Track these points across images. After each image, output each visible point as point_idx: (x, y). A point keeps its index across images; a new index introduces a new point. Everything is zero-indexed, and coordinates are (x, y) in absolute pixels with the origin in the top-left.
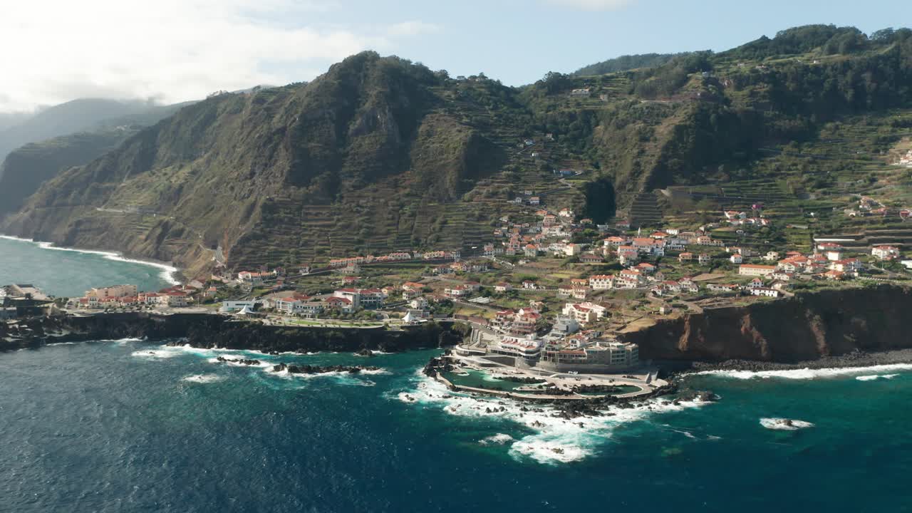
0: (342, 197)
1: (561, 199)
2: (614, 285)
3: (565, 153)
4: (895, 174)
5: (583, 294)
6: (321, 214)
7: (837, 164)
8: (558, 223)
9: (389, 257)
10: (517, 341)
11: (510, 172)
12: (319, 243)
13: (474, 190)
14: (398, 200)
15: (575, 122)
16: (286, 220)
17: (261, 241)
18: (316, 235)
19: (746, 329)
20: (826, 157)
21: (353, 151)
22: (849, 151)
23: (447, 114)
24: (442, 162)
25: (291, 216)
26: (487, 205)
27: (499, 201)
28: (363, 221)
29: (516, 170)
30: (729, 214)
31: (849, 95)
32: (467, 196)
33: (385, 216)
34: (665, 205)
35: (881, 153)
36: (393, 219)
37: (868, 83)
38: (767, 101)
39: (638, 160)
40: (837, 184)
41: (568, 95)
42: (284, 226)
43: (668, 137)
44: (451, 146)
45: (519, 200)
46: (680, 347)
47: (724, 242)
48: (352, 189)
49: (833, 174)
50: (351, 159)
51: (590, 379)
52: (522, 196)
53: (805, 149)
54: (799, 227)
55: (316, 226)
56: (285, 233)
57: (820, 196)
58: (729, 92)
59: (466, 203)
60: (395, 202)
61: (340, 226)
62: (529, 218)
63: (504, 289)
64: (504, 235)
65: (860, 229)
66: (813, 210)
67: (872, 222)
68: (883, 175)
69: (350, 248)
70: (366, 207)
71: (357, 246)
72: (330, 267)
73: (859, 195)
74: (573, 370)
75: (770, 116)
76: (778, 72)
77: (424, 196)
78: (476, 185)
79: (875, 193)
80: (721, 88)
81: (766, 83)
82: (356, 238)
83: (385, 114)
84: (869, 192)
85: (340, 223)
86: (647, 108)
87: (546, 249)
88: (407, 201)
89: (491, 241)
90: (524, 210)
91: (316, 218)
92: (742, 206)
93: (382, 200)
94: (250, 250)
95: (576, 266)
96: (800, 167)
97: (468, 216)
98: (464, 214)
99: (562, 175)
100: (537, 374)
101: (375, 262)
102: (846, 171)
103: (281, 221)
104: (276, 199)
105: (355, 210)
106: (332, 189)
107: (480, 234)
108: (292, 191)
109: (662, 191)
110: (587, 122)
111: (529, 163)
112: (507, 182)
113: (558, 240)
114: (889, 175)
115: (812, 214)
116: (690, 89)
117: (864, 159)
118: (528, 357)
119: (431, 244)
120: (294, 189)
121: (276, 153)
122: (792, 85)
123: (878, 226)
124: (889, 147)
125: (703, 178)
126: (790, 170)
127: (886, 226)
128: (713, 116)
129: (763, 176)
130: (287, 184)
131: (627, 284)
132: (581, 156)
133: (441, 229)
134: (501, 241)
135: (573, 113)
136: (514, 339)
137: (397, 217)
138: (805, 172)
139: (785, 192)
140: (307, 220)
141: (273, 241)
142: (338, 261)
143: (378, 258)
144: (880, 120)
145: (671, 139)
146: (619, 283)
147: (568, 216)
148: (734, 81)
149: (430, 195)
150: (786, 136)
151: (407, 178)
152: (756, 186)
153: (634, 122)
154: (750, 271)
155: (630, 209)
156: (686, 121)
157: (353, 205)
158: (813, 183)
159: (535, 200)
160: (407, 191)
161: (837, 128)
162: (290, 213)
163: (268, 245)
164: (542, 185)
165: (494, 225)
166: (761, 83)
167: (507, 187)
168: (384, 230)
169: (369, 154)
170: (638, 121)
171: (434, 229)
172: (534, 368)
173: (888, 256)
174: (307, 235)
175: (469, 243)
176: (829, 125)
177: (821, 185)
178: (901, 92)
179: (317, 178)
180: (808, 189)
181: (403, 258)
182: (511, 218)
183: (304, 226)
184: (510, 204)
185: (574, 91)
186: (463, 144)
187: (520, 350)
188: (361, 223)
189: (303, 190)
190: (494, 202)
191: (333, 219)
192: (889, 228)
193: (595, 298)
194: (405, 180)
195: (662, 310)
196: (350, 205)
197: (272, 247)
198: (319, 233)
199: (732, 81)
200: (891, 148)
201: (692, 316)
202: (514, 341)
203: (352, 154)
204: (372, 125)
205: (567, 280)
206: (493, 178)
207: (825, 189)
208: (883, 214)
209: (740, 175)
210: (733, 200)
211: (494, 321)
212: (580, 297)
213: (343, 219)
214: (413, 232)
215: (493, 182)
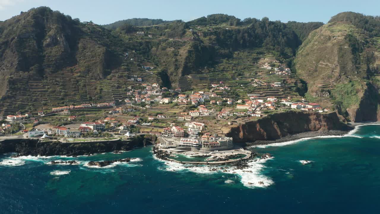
0: (47, 77)
1: (151, 79)
2: (199, 114)
3: (143, 59)
4: (264, 71)
5: (189, 118)
6: (39, 85)
7: (242, 67)
8: (153, 89)
9: (81, 106)
10: (187, 140)
11: (126, 67)
12: (43, 100)
13: (111, 74)
14: (75, 78)
15: (142, 46)
16: (22, 88)
17: (13, 99)
18: (40, 96)
19: (259, 129)
20: (238, 64)
21: (48, 55)
22: (244, 62)
23: (90, 39)
24: (94, 61)
25: (24, 86)
26: (119, 81)
27: (124, 80)
28: (61, 89)
29: (127, 66)
30: (214, 85)
31: (241, 42)
32: (109, 77)
33: (71, 86)
34: (191, 82)
35: (256, 63)
36: (75, 88)
37: (246, 37)
38: (216, 42)
39: (176, 63)
40: (244, 74)
41: (135, 34)
42: (22, 91)
43: (186, 54)
44: (97, 54)
45: (133, 79)
46: (240, 137)
47: (221, 96)
48: (51, 73)
49: (242, 71)
50: (47, 58)
51: (224, 153)
52: (133, 77)
53: (231, 61)
54: (240, 90)
55: (38, 91)
56: (23, 95)
57: (240, 79)
58: (202, 38)
59: (109, 81)
60: (74, 80)
61: (50, 91)
62: (140, 87)
63: (153, 118)
64: (132, 95)
65: (260, 91)
66: (242, 84)
67: (264, 89)
68: (259, 72)
69: (59, 102)
70: (61, 82)
71: (62, 101)
72: (54, 112)
73: (253, 79)
74: (216, 150)
75: (217, 48)
76: (217, 32)
77: (87, 77)
78: (111, 72)
79: (259, 78)
80: (198, 36)
81: (214, 35)
82: (60, 97)
83: (61, 37)
84: (256, 77)
85: (50, 90)
86: (174, 42)
87: (153, 101)
88: (80, 79)
89: (127, 98)
90: (136, 84)
91: (36, 87)
92: (216, 82)
93: (68, 79)
94: (8, 104)
95: (178, 107)
96: (231, 68)
97: (112, 87)
98: (110, 85)
99: (146, 69)
100: (204, 153)
101: (75, 109)
102: (246, 70)
103: (20, 89)
104: (14, 78)
105: (55, 83)
106: (41, 73)
107: (120, 94)
108: (21, 73)
109: (188, 76)
110: (148, 46)
111: (131, 63)
112: (125, 71)
113: (157, 96)
114: (262, 71)
115: (242, 85)
116: (188, 35)
117: (251, 65)
118: (196, 147)
119: (98, 100)
120: (22, 72)
121: (4, 54)
122: (223, 37)
123: (266, 90)
124: (257, 61)
125: (201, 71)
126: (228, 69)
127: (269, 90)
128: (199, 47)
129: (220, 71)
130: (17, 70)
131: (205, 114)
132: (150, 61)
133: (101, 93)
134: (132, 98)
135: (141, 42)
136: (186, 139)
137: (77, 86)
138: (233, 70)
139: (229, 77)
140: (32, 89)
141: (19, 99)
142: (57, 108)
143: (76, 107)
144: (252, 52)
145: (187, 55)
146: (201, 113)
147: (157, 86)
148: (203, 34)
149: (90, 76)
150: (224, 56)
151: (77, 68)
152: (219, 75)
153: (170, 48)
154: (241, 107)
155: (178, 84)
156: (191, 48)
157: (54, 81)
158: (237, 74)
159: (140, 79)
160: (79, 74)
161: (239, 54)
162: (23, 85)
163: (16, 101)
164: (140, 73)
165: (126, 90)
166: (212, 35)
167: (126, 73)
168: (73, 93)
169: (56, 56)
170: (171, 48)
171: (97, 92)
172: (200, 151)
173: (274, 101)
174: (35, 96)
175: (117, 99)
176: (236, 52)
177: (240, 75)
178: (257, 41)
179: (32, 67)
180: (236, 76)
181: (88, 106)
182: (132, 87)
183: (32, 91)
184: (129, 81)
185: (137, 32)
186: (103, 53)
187: (192, 144)
188: (61, 90)
189: (26, 73)
190: (123, 80)
191: (45, 88)
192: (270, 90)
193: (195, 120)
194: (76, 69)
195: (229, 123)
196: (52, 81)
197: (18, 102)
198: (41, 95)
199: (202, 34)
200: (258, 62)
201: (242, 125)
202: (186, 140)
203: (47, 56)
204: (54, 42)
205: (178, 113)
206: (118, 69)
207: (241, 76)
208: (266, 86)
209: (212, 70)
210: (213, 80)
211: (163, 133)
212: (189, 120)
213: (51, 87)
214: (87, 94)
215: (119, 71)
